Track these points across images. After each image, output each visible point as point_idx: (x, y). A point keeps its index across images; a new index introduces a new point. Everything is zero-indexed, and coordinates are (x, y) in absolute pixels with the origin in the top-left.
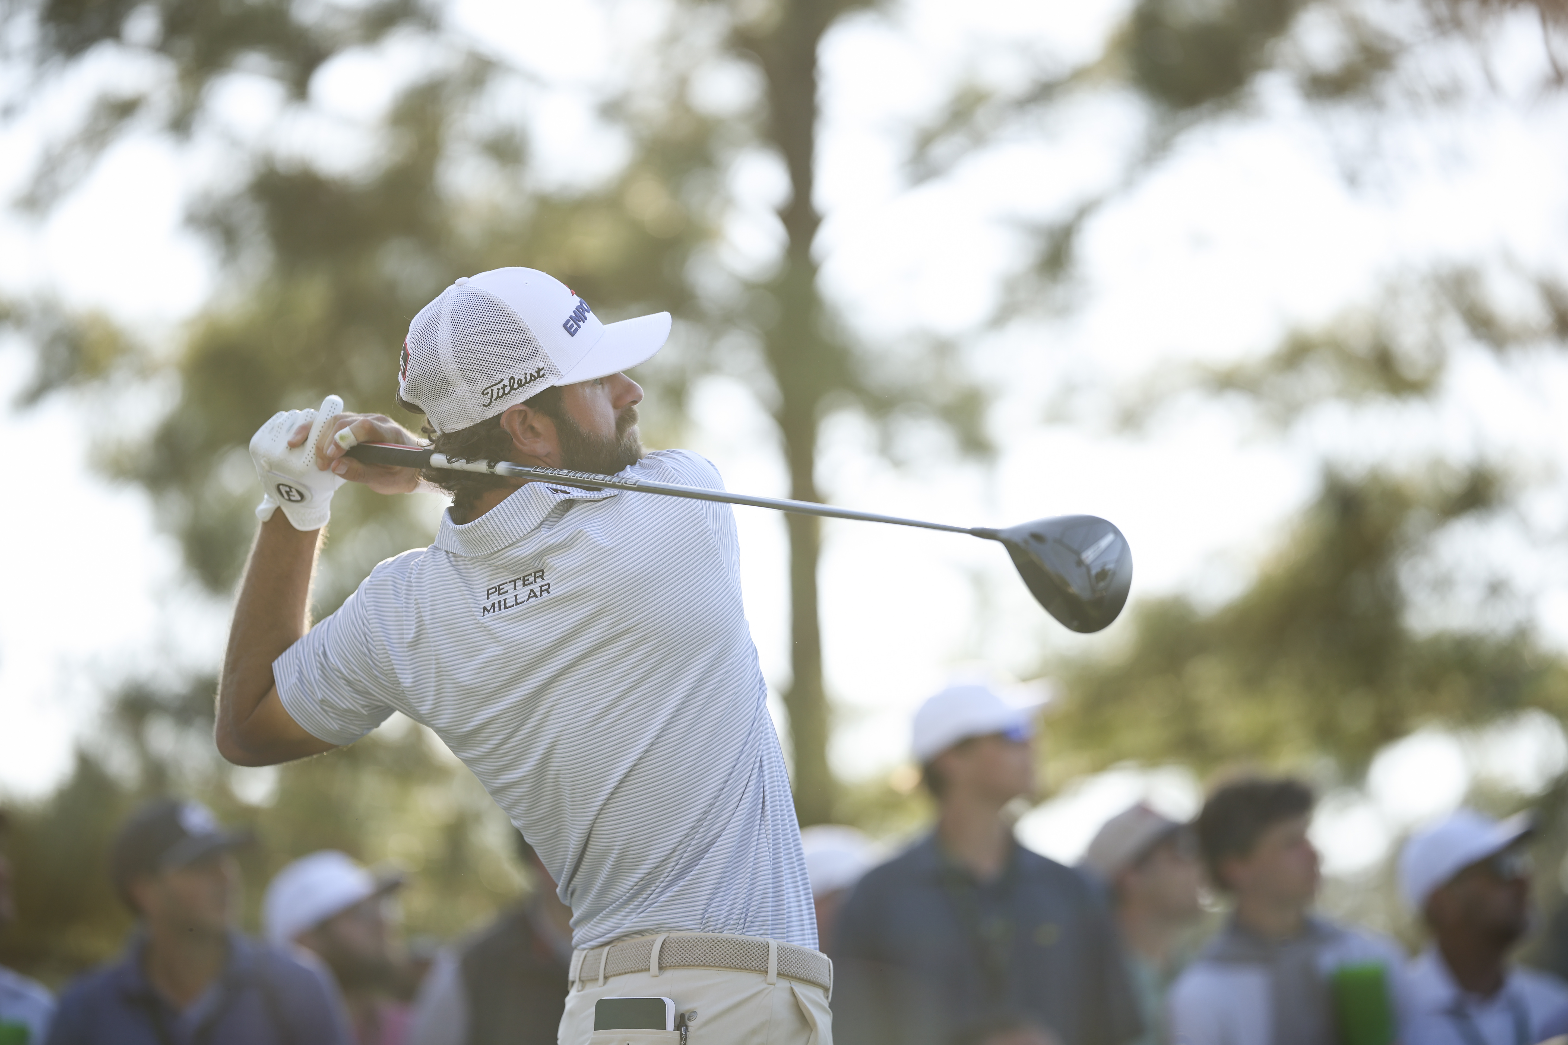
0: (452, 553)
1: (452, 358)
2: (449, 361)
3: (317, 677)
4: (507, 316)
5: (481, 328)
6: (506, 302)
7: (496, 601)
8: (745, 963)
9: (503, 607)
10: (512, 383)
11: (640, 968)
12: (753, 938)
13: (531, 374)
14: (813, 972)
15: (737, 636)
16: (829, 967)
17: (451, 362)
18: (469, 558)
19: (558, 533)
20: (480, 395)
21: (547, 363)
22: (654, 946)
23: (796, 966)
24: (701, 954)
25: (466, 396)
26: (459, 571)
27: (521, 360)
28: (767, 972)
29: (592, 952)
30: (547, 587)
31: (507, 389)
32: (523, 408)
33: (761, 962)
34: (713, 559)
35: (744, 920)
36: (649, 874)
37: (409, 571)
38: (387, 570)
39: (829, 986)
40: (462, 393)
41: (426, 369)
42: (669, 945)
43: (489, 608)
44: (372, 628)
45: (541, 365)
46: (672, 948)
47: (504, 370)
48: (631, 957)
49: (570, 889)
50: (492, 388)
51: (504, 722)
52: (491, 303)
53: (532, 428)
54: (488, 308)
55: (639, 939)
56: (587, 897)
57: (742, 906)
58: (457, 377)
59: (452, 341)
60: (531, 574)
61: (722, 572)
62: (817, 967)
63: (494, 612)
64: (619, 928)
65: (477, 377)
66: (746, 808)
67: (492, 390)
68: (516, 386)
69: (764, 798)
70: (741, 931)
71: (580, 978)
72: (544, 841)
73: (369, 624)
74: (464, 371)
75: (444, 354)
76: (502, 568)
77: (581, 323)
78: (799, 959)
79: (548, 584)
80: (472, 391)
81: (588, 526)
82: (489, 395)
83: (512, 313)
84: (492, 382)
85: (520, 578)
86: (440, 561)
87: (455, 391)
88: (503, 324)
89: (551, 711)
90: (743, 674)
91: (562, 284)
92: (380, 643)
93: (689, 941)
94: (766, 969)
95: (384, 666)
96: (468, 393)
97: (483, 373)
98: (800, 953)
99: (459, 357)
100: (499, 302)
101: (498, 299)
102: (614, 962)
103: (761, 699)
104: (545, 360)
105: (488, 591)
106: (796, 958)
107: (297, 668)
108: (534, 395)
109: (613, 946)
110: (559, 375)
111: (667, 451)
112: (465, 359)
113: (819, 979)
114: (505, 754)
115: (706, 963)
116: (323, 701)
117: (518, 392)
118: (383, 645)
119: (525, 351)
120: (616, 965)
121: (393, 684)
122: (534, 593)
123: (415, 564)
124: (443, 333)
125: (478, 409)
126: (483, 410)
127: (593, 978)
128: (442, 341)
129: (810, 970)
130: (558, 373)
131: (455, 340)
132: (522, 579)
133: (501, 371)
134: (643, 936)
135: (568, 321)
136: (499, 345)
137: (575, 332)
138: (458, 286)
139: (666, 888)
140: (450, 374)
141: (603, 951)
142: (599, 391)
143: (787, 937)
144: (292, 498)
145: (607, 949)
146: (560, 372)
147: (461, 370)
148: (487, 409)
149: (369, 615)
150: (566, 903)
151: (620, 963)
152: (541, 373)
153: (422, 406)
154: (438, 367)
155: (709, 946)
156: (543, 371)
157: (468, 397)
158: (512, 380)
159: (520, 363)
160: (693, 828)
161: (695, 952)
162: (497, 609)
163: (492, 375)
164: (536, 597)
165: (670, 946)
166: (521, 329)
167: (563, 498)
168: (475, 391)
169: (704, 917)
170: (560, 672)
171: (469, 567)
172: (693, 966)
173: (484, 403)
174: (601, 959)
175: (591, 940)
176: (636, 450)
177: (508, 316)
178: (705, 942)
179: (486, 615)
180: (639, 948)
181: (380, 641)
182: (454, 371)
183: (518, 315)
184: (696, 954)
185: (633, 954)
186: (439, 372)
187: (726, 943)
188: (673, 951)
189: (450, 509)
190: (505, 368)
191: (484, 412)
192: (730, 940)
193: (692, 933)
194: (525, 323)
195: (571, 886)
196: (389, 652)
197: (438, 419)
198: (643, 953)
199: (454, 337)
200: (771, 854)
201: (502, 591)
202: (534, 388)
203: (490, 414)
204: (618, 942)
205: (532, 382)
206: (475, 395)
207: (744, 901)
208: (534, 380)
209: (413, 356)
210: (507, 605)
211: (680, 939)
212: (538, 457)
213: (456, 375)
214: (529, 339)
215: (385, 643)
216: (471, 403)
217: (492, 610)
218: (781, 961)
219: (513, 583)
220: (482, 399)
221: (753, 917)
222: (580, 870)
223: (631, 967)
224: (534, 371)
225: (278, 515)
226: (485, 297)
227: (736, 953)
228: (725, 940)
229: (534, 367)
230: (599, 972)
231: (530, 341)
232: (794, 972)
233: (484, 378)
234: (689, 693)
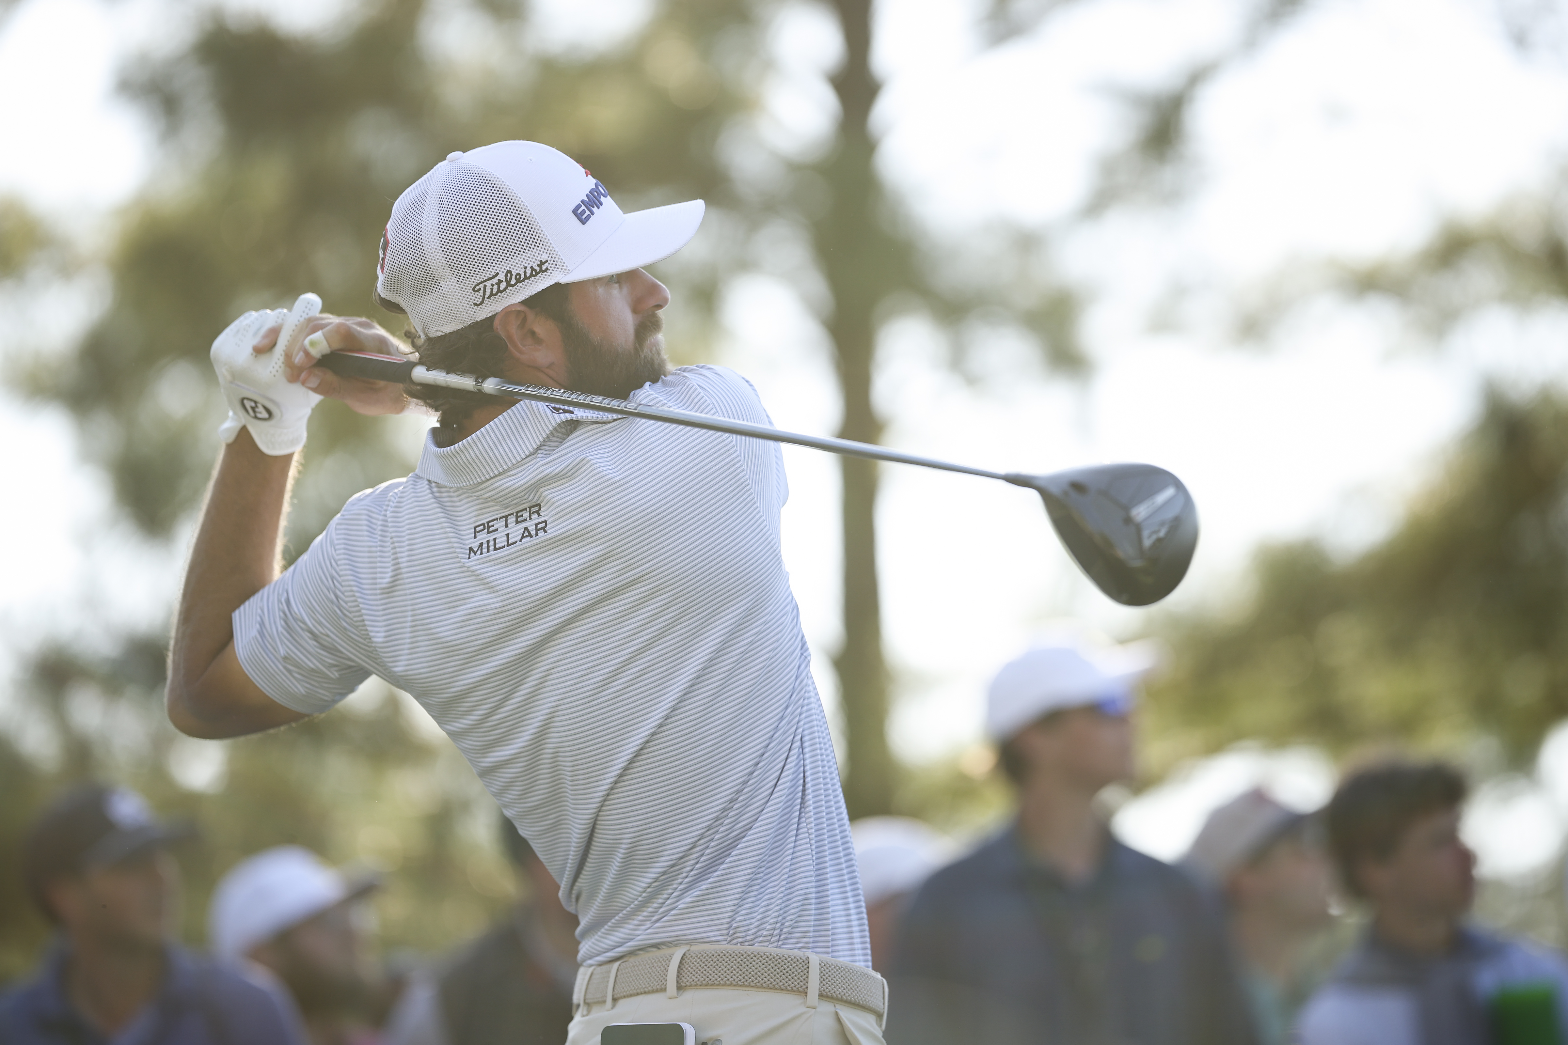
0: (434, 482)
1: (438, 246)
2: (434, 250)
3: (280, 629)
4: (505, 198)
5: (474, 211)
6: (505, 181)
7: (485, 541)
8: (781, 981)
9: (492, 548)
10: (508, 278)
11: (654, 988)
12: (791, 952)
13: (532, 267)
14: (863, 994)
15: (772, 589)
16: (883, 988)
17: (437, 251)
18: (455, 489)
19: (558, 461)
20: (470, 291)
21: (551, 255)
22: (672, 961)
23: (842, 986)
24: (727, 971)
25: (454, 293)
26: (442, 503)
27: (520, 251)
28: (806, 993)
29: (599, 968)
30: (543, 525)
31: (503, 285)
32: (521, 308)
33: (799, 981)
34: (744, 496)
35: (779, 931)
36: (664, 873)
37: (386, 503)
38: (363, 503)
39: (882, 1011)
40: (450, 289)
41: (407, 259)
42: (689, 961)
43: (475, 549)
44: (341, 570)
45: (544, 258)
46: (693, 964)
47: (499, 262)
48: (644, 974)
49: (574, 892)
50: (484, 283)
51: (492, 688)
52: (487, 182)
53: (533, 333)
54: (483, 187)
55: (655, 954)
56: (594, 902)
57: (777, 914)
58: (444, 269)
59: (439, 226)
60: (525, 509)
61: (755, 512)
62: (868, 988)
63: (481, 553)
64: (631, 939)
65: (468, 269)
66: (784, 795)
67: (485, 286)
68: (513, 281)
69: (804, 786)
70: (776, 944)
71: (585, 1000)
72: (541, 833)
73: (338, 565)
74: (452, 262)
75: (429, 242)
76: (492, 501)
77: (595, 209)
78: (846, 978)
79: (545, 522)
80: (461, 286)
81: (594, 452)
82: (482, 291)
83: (512, 195)
84: (485, 276)
85: (512, 514)
86: (421, 492)
87: (441, 286)
88: (500, 207)
89: (549, 675)
90: (780, 635)
91: (575, 162)
92: (348, 588)
93: (713, 956)
94: (806, 989)
95: (355, 617)
96: (457, 289)
97: (474, 265)
98: (847, 970)
99: (446, 246)
100: (496, 181)
101: (495, 178)
102: (624, 981)
103: (803, 667)
104: (549, 252)
105: (475, 528)
106: (842, 976)
107: (258, 618)
108: (535, 293)
109: (623, 962)
110: (565, 269)
111: (696, 366)
112: (453, 247)
113: (870, 1002)
114: (495, 727)
115: (733, 982)
116: (286, 658)
117: (516, 289)
118: (352, 591)
119: (526, 240)
120: (627, 985)
121: (365, 639)
122: (529, 532)
123: (395, 495)
124: (428, 217)
125: (468, 308)
126: (473, 310)
127: (600, 1000)
128: (427, 225)
129: (860, 991)
130: (565, 268)
131: (442, 224)
132: (515, 514)
133: (496, 264)
134: (659, 949)
135: (579, 206)
136: (494, 232)
137: (586, 219)
138: (450, 162)
139: (684, 891)
140: (435, 266)
141: (612, 967)
142: (615, 291)
143: (832, 952)
144: (259, 415)
145: (616, 965)
146: (567, 266)
147: (448, 262)
148: (479, 309)
149: (338, 555)
150: (571, 909)
151: (631, 982)
152: (544, 268)
153: (403, 305)
154: (421, 257)
155: (737, 961)
156: (546, 264)
157: (456, 294)
158: (509, 275)
159: (519, 254)
160: (717, 819)
161: (720, 969)
162: (485, 550)
163: (485, 268)
164: (531, 537)
165: (691, 962)
166: (521, 213)
167: (564, 418)
168: (464, 287)
169: (732, 926)
170: (556, 629)
171: (455, 499)
172: (717, 985)
173: (475, 302)
174: (609, 977)
175: (598, 955)
176: (659, 364)
177: (507, 197)
178: (732, 956)
179: (472, 557)
180: (654, 964)
181: (349, 586)
182: (440, 262)
183: (519, 197)
184: (722, 971)
185: (647, 971)
186: (423, 263)
187: (757, 957)
188: (694, 967)
189: (434, 431)
190: (501, 260)
191: (475, 312)
192: (762, 954)
193: (717, 946)
194: (527, 207)
195: (575, 888)
196: (359, 600)
197: (421, 320)
198: (659, 969)
199: (441, 221)
200: (814, 852)
201: (491, 529)
202: (535, 285)
203: (482, 315)
204: (630, 957)
205: (533, 277)
206: (464, 291)
207: (779, 907)
208: (536, 275)
209: (393, 244)
210: (497, 546)
211: (702, 953)
212: (538, 368)
213: (443, 267)
214: (530, 226)
215: (355, 589)
216: (460, 301)
217: (479, 552)
218: (824, 980)
219: (504, 519)
220: (473, 296)
221: (791, 927)
222: (585, 868)
223: (644, 986)
224: (535, 264)
225: (243, 434)
226: (479, 175)
227: (769, 970)
228: (756, 954)
229: (536, 259)
230: (606, 993)
231: (532, 228)
232: (839, 994)
233: (475, 271)
234: (712, 657)
